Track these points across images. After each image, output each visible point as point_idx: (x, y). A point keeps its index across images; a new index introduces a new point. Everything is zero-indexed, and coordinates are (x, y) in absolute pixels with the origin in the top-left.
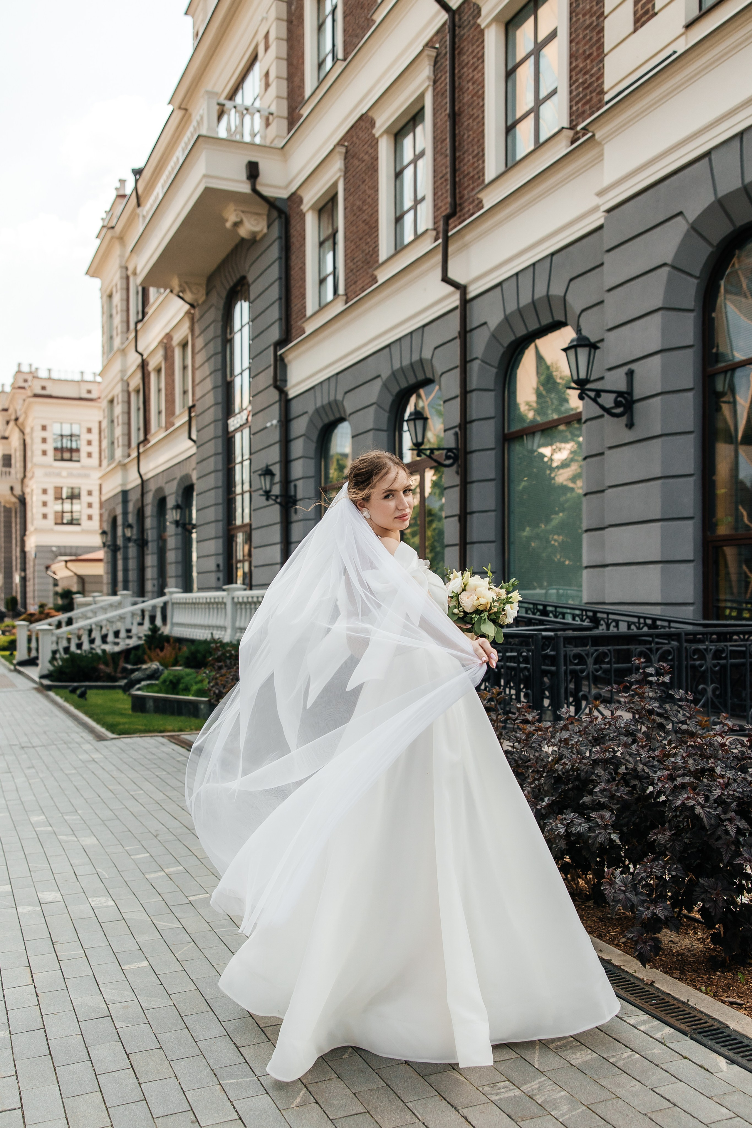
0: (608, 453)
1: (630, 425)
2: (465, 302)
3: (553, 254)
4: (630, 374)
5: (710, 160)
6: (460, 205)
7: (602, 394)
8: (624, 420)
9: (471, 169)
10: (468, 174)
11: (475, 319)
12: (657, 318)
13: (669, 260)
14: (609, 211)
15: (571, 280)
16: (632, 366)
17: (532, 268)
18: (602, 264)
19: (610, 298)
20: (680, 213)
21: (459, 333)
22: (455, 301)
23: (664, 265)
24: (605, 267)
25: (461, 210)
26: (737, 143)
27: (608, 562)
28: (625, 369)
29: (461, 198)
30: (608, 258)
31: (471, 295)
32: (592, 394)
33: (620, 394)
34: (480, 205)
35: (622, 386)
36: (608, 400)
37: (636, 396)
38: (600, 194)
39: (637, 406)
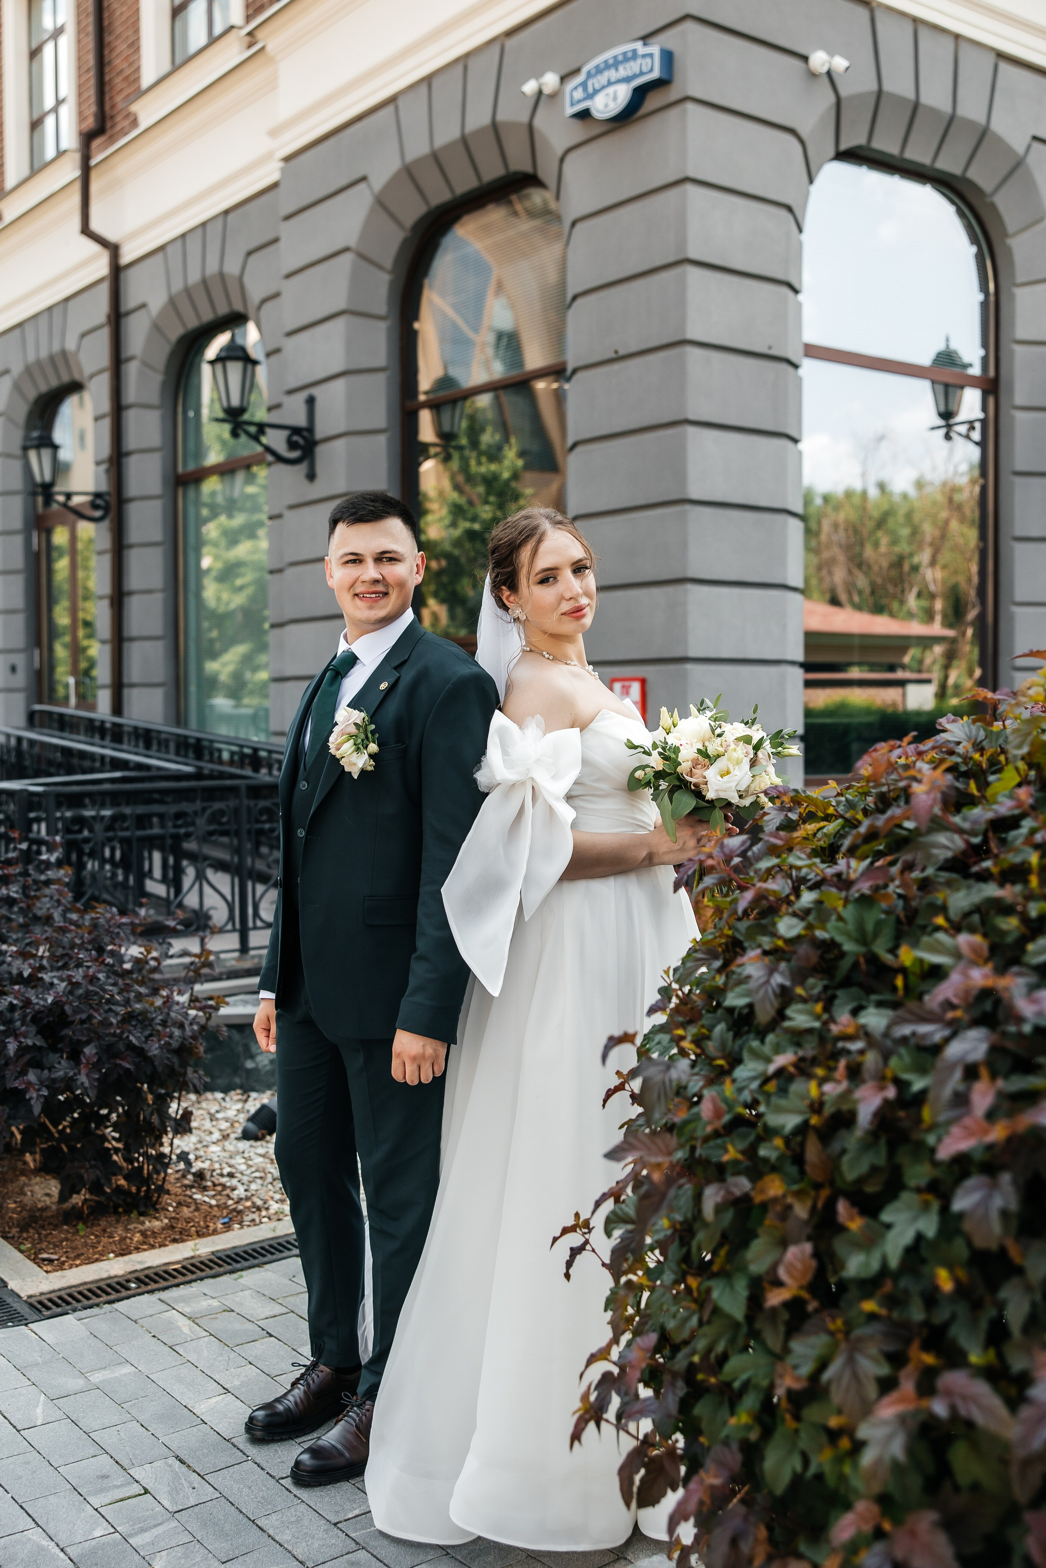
0: (288, 514)
1: (311, 476)
2: (117, 271)
3: (226, 212)
4: (311, 402)
5: (397, 109)
6: (112, 117)
7: (269, 431)
8: (302, 468)
9: (125, 65)
10: (121, 71)
11: (132, 298)
12: (339, 324)
13: (352, 242)
14: (287, 159)
15: (250, 253)
16: (315, 391)
17: (199, 231)
18: (276, 240)
19: (290, 288)
20: (364, 179)
21: (109, 317)
22: (101, 267)
23: (346, 250)
24: (282, 244)
25: (112, 127)
26: (423, 90)
27: (289, 673)
28: (303, 396)
29: (113, 107)
30: (286, 230)
31: (126, 258)
32: (253, 429)
33: (296, 431)
34: (135, 123)
35: (301, 421)
36: (276, 440)
37: (319, 434)
38: (274, 133)
39: (321, 451)
